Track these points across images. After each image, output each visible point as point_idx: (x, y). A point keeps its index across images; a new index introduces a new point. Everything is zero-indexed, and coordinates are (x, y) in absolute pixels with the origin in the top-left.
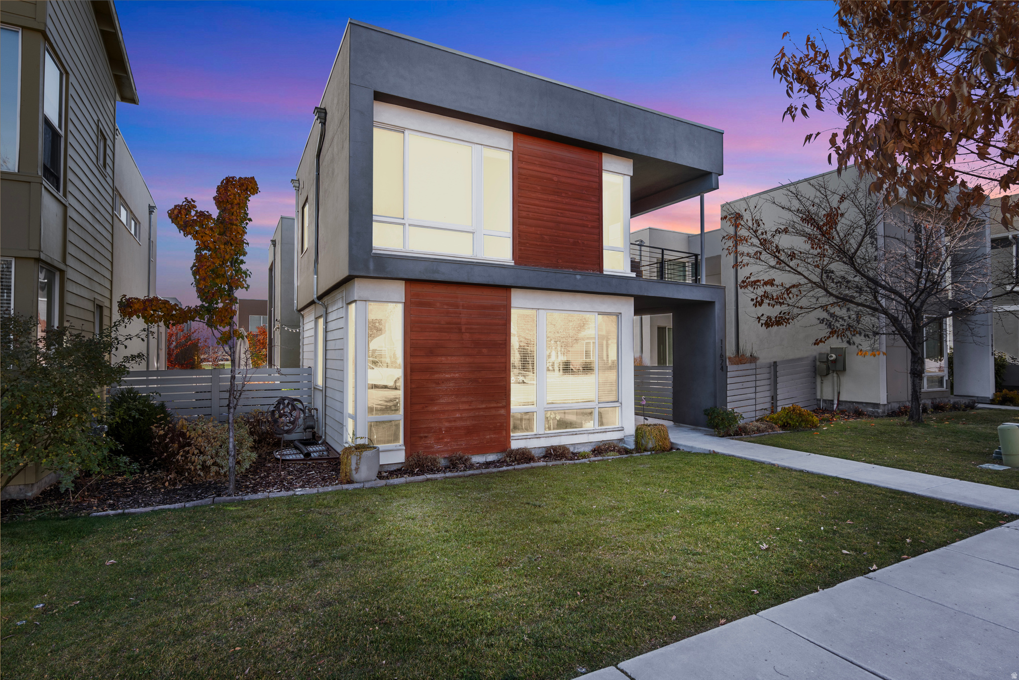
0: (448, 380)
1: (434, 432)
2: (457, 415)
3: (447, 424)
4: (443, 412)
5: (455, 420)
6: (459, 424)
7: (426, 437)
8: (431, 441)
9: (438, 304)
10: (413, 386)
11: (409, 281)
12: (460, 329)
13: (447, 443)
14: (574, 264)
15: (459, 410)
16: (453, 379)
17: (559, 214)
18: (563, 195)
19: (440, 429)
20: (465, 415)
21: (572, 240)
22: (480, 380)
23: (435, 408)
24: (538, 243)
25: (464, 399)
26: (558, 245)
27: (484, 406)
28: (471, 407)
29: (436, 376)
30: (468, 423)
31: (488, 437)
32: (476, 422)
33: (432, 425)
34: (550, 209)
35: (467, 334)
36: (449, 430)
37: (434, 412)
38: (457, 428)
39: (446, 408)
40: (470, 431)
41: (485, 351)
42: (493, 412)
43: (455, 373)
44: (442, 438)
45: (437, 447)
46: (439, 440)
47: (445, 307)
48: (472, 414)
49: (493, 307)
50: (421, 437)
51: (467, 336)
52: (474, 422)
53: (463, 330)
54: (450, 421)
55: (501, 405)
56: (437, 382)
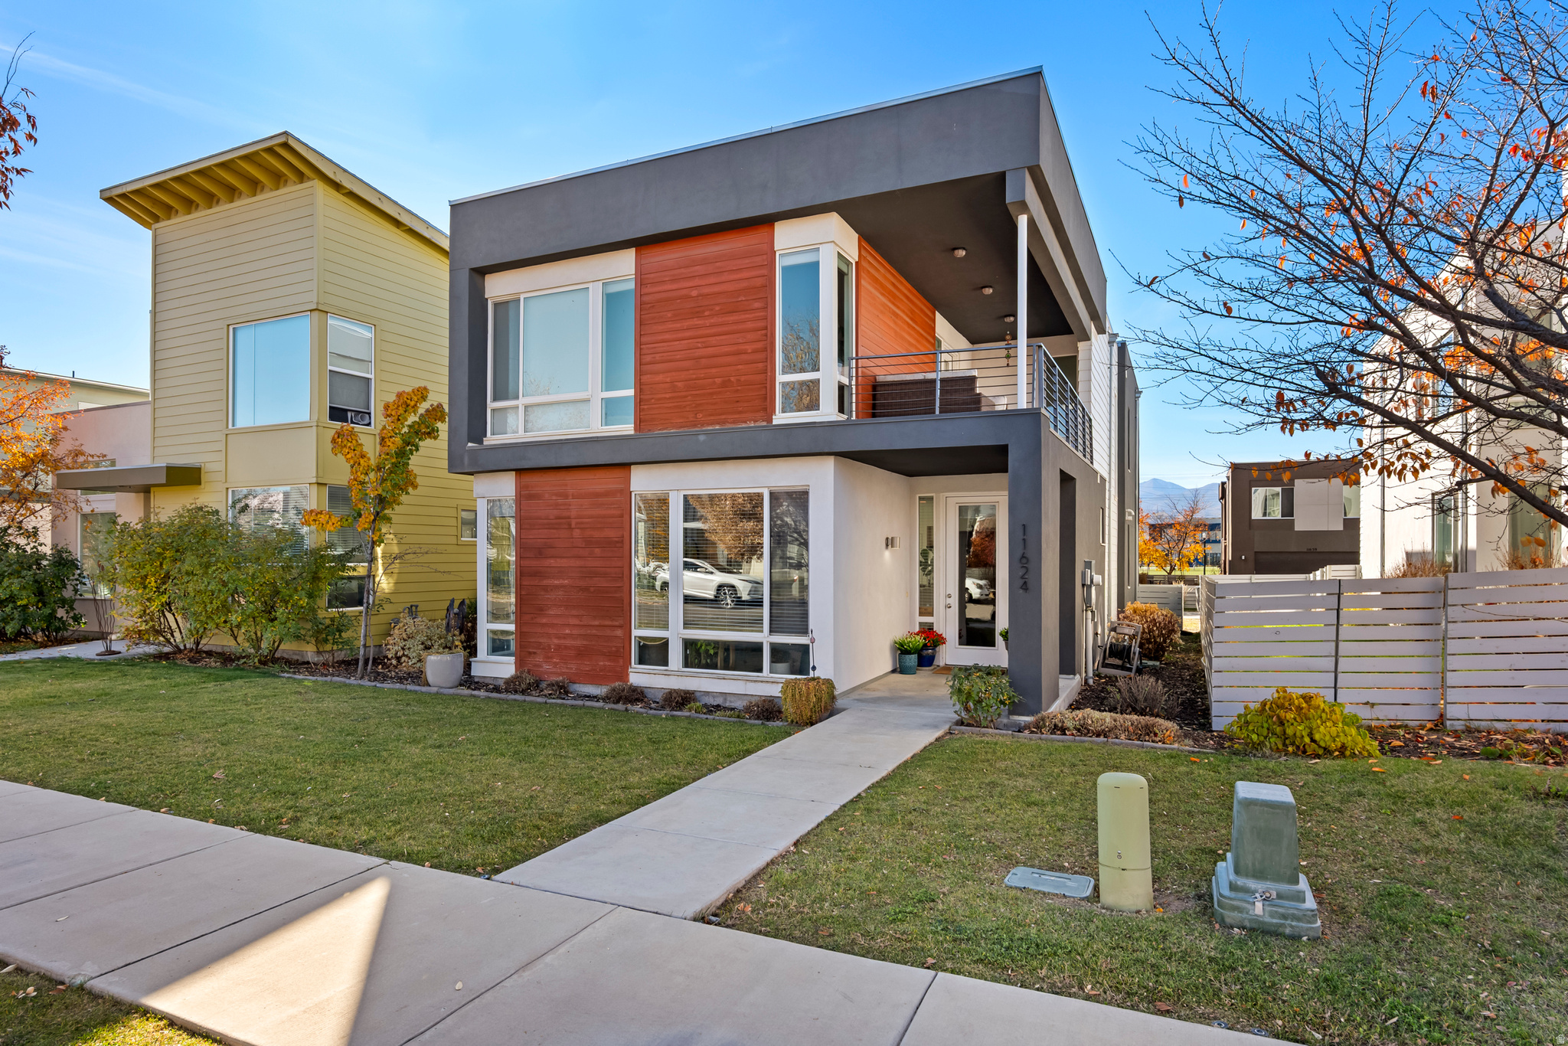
0: (557, 587)
1: (543, 649)
2: (567, 631)
3: (556, 641)
4: (553, 625)
5: (565, 637)
6: (569, 642)
7: (535, 653)
8: (539, 659)
9: (547, 496)
10: (523, 593)
11: (520, 471)
12: (570, 525)
13: (556, 664)
14: (723, 417)
15: (568, 625)
16: (563, 586)
17: (699, 345)
18: (707, 313)
19: (549, 646)
20: (575, 632)
21: (720, 379)
22: (592, 589)
23: (544, 621)
24: (667, 396)
25: (574, 612)
26: (698, 392)
27: (597, 623)
28: (582, 623)
29: (546, 582)
30: (579, 643)
31: (602, 663)
32: (587, 643)
33: (541, 640)
34: (686, 341)
35: (578, 531)
36: (559, 647)
37: (544, 625)
38: (566, 648)
39: (555, 622)
40: (581, 653)
41: (597, 550)
42: (608, 632)
43: (564, 579)
44: (552, 658)
45: (546, 667)
46: (548, 659)
47: (554, 498)
48: (582, 631)
49: (607, 494)
50: (530, 653)
51: (577, 533)
52: (585, 643)
53: (573, 526)
54: (559, 638)
55: (617, 623)
56: (546, 589)
